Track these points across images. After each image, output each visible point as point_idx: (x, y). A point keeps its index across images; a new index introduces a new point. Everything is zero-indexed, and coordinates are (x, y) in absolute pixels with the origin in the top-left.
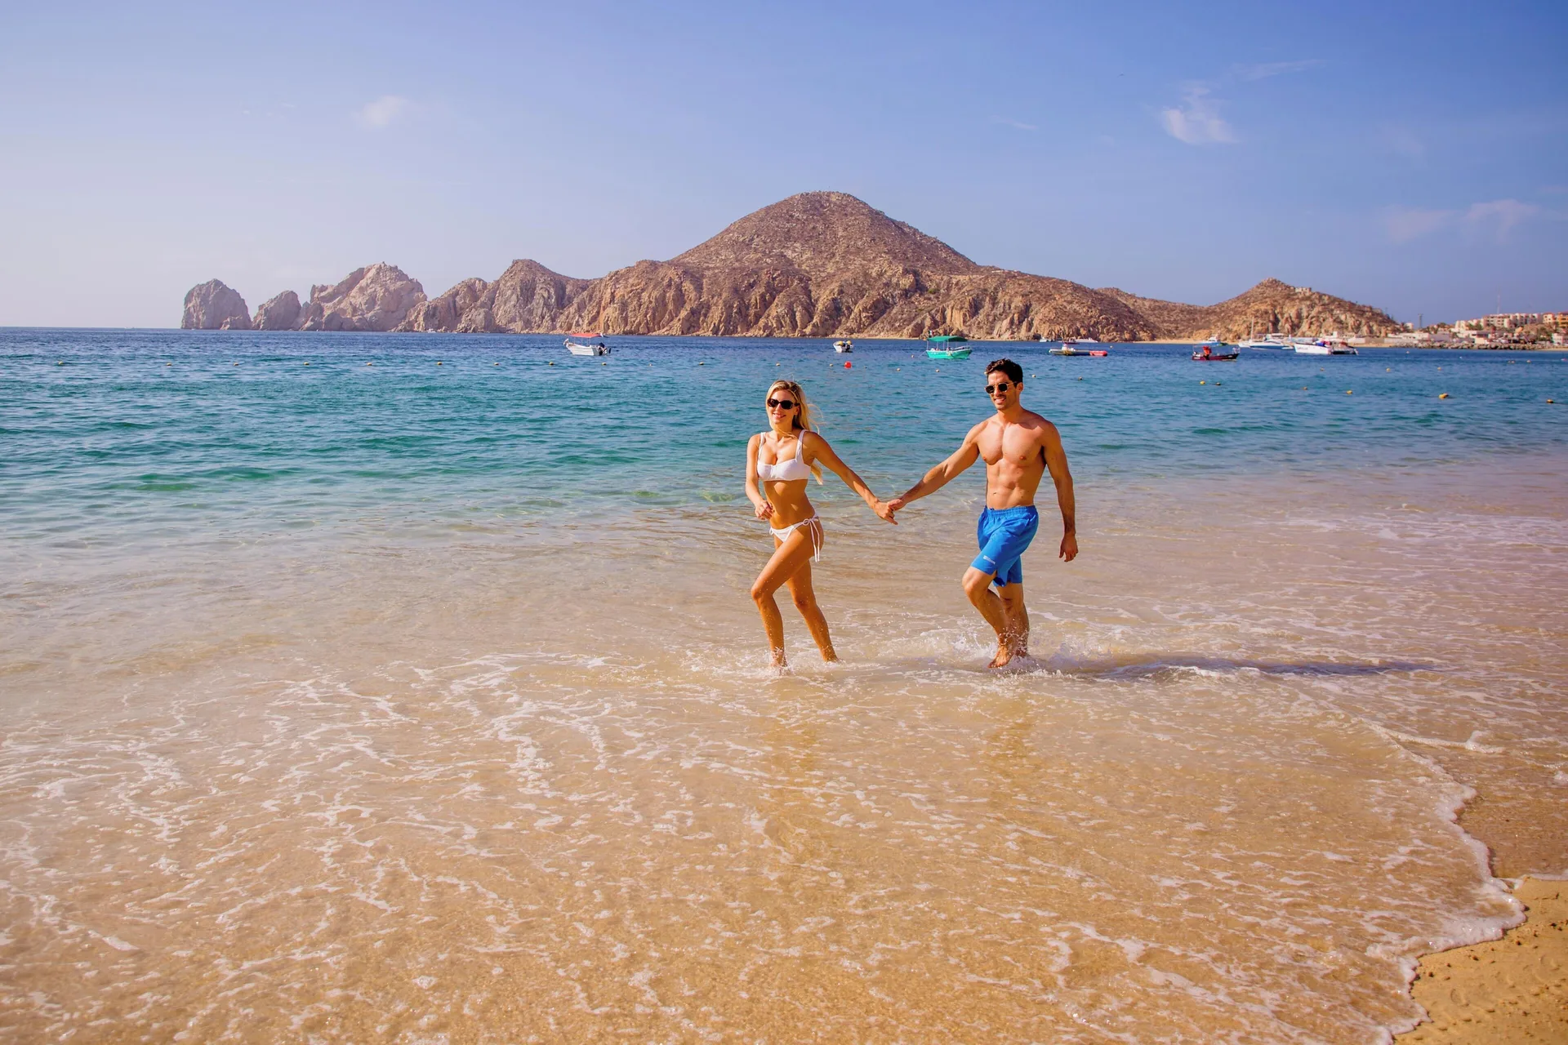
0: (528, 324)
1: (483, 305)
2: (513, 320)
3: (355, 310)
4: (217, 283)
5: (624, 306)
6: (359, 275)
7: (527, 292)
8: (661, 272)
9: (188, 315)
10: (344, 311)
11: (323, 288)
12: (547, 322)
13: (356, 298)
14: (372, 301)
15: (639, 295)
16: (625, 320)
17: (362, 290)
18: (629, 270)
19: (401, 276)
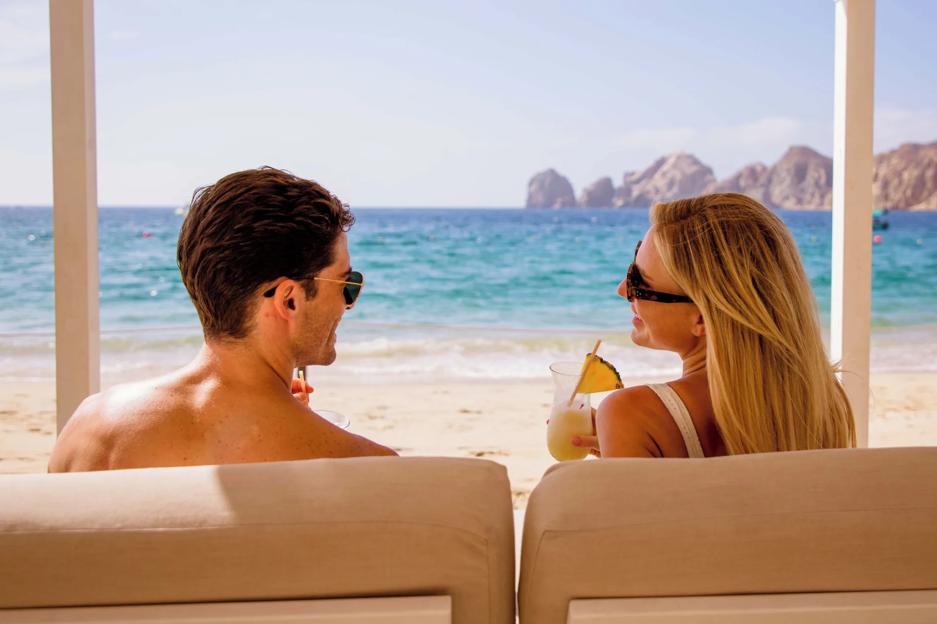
0: (800, 201)
1: (763, 185)
2: (786, 198)
3: (657, 191)
4: (552, 172)
5: (886, 185)
6: (661, 162)
7: (800, 174)
8: (922, 153)
9: (530, 198)
10: (648, 192)
11: (633, 174)
12: (817, 200)
13: (659, 181)
14: (671, 185)
15: (899, 174)
16: (886, 197)
17: (664, 174)
18: (893, 152)
19: (695, 162)
